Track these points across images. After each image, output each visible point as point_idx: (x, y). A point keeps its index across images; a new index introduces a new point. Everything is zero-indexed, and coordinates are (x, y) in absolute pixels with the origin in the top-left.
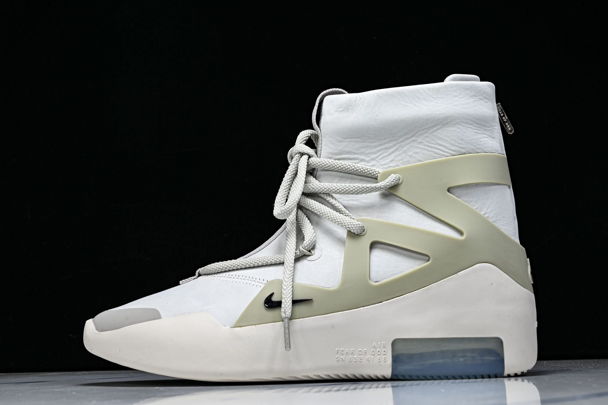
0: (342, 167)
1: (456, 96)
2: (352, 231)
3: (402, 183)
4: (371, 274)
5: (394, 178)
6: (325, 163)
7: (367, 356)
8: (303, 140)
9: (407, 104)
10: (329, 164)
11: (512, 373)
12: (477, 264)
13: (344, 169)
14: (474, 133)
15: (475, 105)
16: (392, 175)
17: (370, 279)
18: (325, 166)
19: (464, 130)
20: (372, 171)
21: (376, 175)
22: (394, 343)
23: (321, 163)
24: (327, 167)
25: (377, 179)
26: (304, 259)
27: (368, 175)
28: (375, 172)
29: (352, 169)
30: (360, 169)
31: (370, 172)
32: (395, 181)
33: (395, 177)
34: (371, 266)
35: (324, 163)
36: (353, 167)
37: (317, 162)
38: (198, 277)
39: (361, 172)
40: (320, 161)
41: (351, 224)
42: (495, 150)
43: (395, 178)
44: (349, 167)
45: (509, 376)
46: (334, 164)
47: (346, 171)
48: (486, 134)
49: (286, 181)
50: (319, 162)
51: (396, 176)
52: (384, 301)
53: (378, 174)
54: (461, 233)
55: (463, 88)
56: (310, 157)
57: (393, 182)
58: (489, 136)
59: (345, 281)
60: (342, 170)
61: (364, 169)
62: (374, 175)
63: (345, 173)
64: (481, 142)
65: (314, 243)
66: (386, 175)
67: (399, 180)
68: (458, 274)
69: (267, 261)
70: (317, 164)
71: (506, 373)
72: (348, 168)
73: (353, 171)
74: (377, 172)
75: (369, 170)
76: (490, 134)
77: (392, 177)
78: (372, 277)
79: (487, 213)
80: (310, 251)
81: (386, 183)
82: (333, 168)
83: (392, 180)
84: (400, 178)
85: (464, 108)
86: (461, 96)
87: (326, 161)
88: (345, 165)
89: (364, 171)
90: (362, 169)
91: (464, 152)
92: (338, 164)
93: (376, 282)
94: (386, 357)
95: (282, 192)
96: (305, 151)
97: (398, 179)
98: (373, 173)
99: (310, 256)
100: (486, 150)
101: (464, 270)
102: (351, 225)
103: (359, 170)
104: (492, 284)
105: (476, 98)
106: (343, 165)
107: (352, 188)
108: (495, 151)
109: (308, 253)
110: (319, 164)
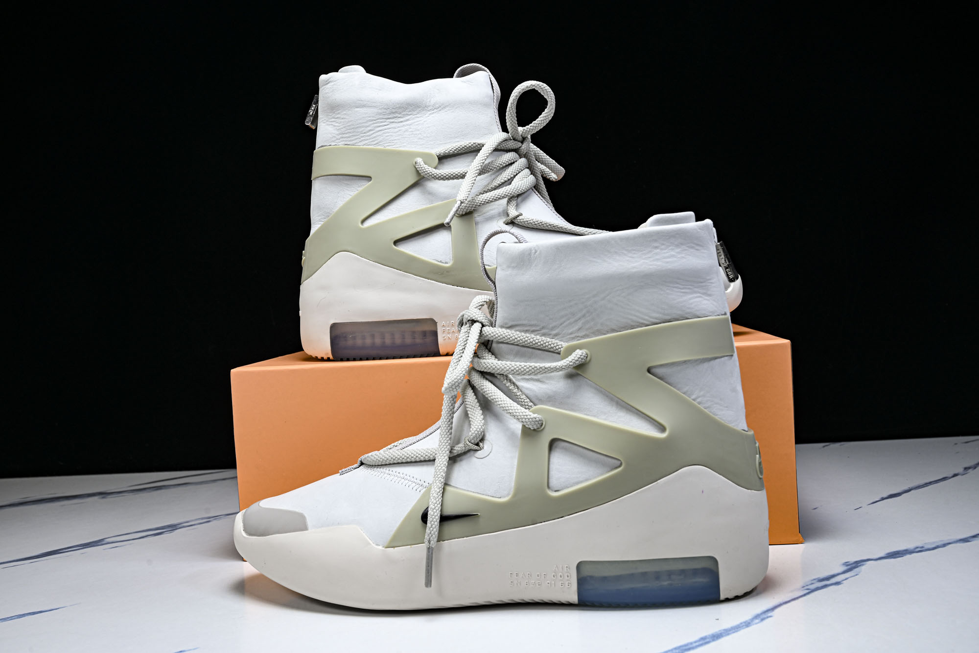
0: (519, 339)
1: (656, 248)
2: (527, 426)
3: (590, 361)
4: (551, 480)
5: (579, 356)
6: (499, 334)
7: (547, 581)
8: (479, 304)
9: (595, 260)
10: (504, 335)
11: (730, 596)
12: (683, 467)
13: (521, 341)
14: (682, 294)
15: (683, 257)
16: (578, 350)
17: (548, 487)
18: (499, 338)
19: (668, 291)
20: (554, 344)
21: (559, 350)
22: (579, 566)
23: (495, 333)
24: (501, 339)
25: (560, 354)
26: (471, 456)
27: (550, 350)
28: (557, 345)
29: (530, 342)
30: (540, 342)
31: (552, 345)
32: (580, 359)
33: (581, 354)
34: (551, 470)
35: (497, 334)
36: (532, 340)
37: (490, 332)
38: (360, 466)
39: (541, 346)
40: (493, 331)
41: (525, 417)
42: (711, 312)
43: (581, 356)
44: (526, 339)
45: (727, 600)
46: (510, 335)
47: (524, 344)
48: (699, 293)
49: (459, 353)
50: (493, 333)
51: (583, 353)
52: (566, 516)
53: (562, 349)
54: (662, 429)
55: (666, 236)
56: (483, 326)
57: (577, 360)
58: (704, 294)
59: (518, 490)
60: (518, 343)
61: (545, 341)
62: (556, 349)
63: (523, 346)
64: (692, 304)
65: (483, 434)
66: (570, 351)
67: (587, 357)
68: (657, 483)
69: (429, 455)
70: (490, 334)
71: (722, 597)
72: (525, 341)
73: (531, 344)
74: (560, 346)
75: (550, 343)
76: (705, 291)
77: (576, 354)
78: (551, 484)
79: (700, 397)
80: (477, 444)
81: (568, 362)
82: (509, 340)
83: (576, 358)
84: (587, 354)
85: (667, 262)
86: (663, 247)
87: (501, 331)
88: (522, 337)
89: (544, 345)
90: (542, 342)
91: (670, 319)
92: (514, 336)
93: (556, 491)
94: (569, 582)
95: (453, 366)
96: (479, 319)
97: (584, 357)
98: (556, 347)
99: (478, 450)
100: (698, 313)
101: (665, 476)
102: (525, 419)
103: (539, 344)
104: (703, 492)
105: (684, 247)
106: (519, 337)
107: (528, 368)
108: (711, 314)
109: (476, 447)
110: (492, 335)
